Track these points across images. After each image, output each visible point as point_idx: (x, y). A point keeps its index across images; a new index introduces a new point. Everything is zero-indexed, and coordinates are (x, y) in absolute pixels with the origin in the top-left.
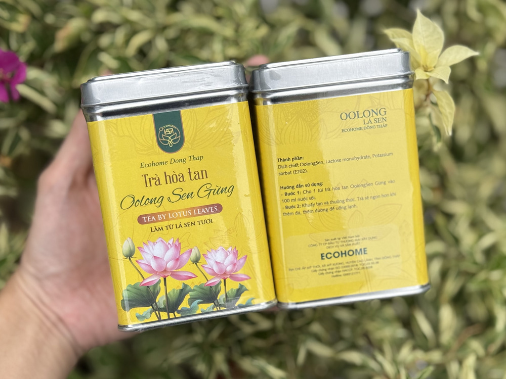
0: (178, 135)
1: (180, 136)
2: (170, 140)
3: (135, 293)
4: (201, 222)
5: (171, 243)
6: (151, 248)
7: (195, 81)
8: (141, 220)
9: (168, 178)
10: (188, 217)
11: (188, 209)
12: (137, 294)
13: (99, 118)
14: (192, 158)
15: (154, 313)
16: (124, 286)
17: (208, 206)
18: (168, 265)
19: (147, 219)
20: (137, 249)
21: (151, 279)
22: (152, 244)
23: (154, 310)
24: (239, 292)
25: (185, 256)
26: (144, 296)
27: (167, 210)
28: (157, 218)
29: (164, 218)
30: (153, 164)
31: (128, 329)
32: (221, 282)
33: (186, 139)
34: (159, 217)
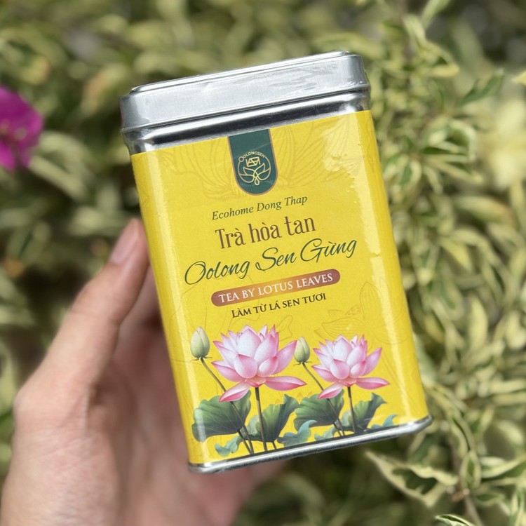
0: (267, 167)
1: (270, 169)
2: (256, 175)
3: (212, 413)
4: (308, 299)
5: (264, 334)
6: (233, 342)
7: (289, 83)
8: (216, 299)
9: (254, 232)
10: (288, 291)
11: (287, 280)
12: (215, 414)
13: (149, 148)
14: (290, 200)
15: (242, 443)
16: (196, 403)
17: (317, 274)
18: (260, 368)
19: (225, 298)
20: (212, 345)
21: (238, 390)
22: (235, 335)
23: (243, 438)
24: (373, 406)
25: (286, 353)
26: (226, 418)
27: (256, 282)
28: (240, 295)
29: (252, 296)
30: (232, 213)
31: (205, 470)
32: (343, 392)
33: (280, 171)
34: (244, 293)
